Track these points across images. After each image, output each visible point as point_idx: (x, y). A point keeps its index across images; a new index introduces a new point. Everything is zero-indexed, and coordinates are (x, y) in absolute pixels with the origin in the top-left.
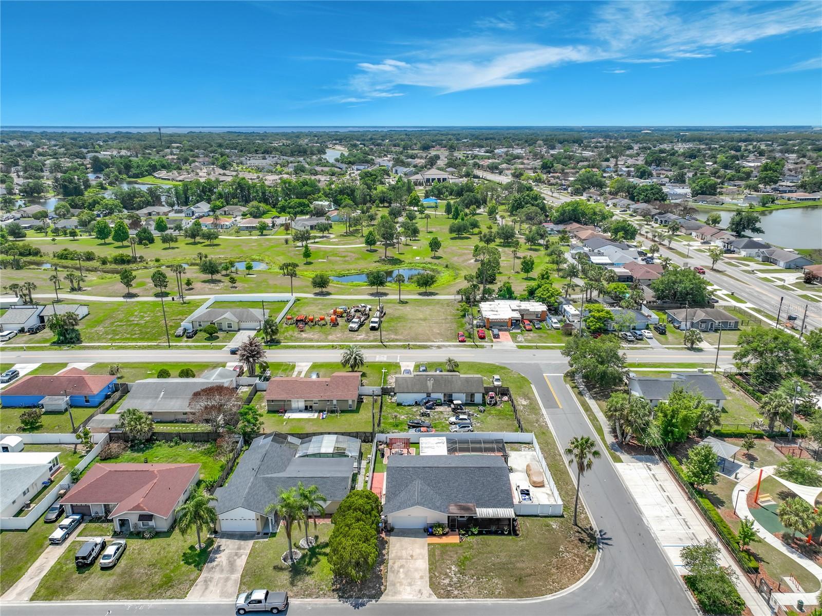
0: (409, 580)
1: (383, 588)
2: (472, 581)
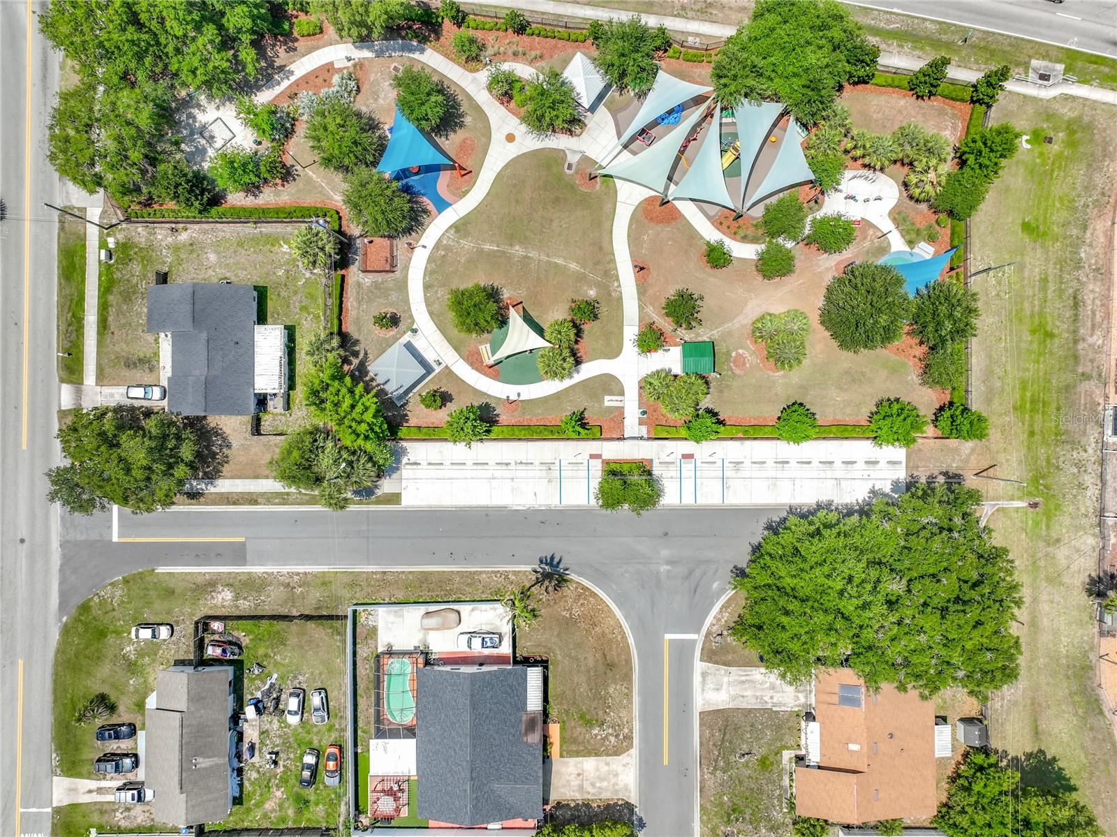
0: (611, 776)
1: (620, 802)
2: (612, 713)
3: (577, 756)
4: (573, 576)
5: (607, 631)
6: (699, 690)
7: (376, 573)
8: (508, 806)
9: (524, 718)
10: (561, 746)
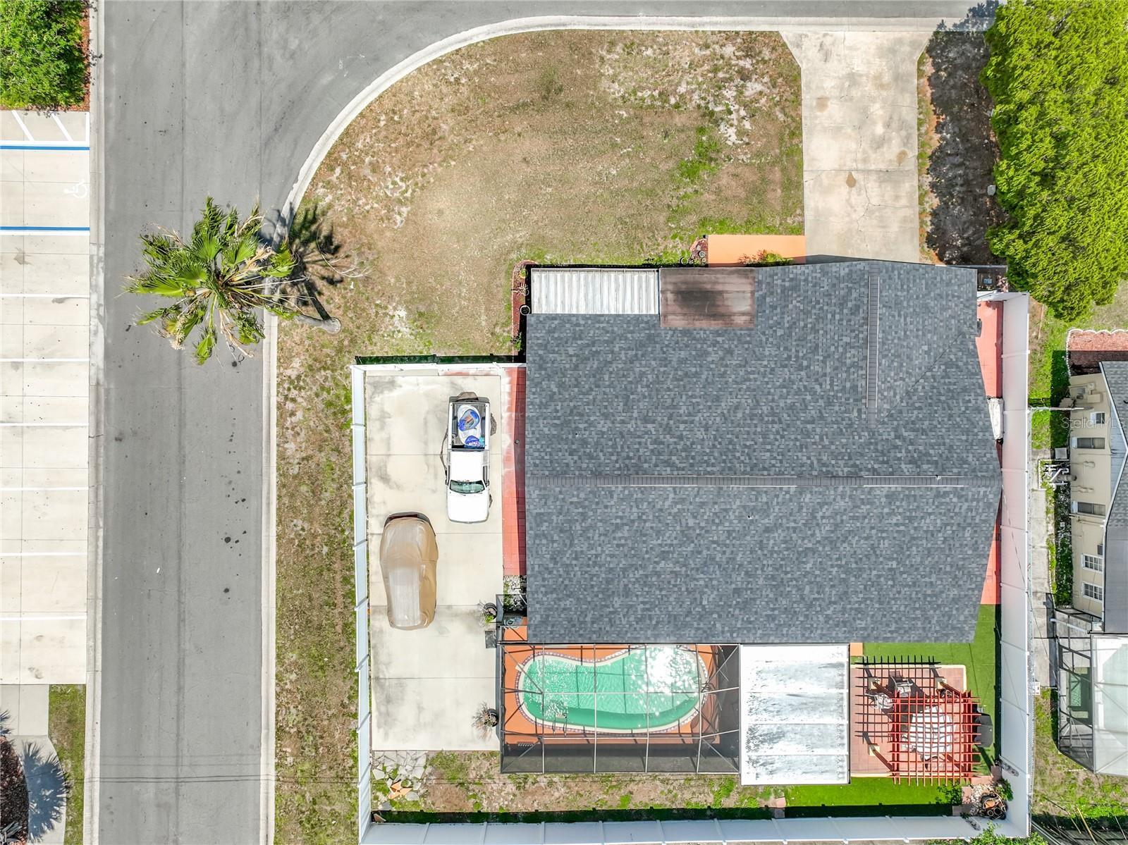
0: (856, 93)
1: (929, 69)
2: (682, 89)
3: (799, 185)
4: (295, 197)
5: (450, 100)
7: (280, 755)
8: (938, 370)
9: (678, 322)
10: (770, 230)
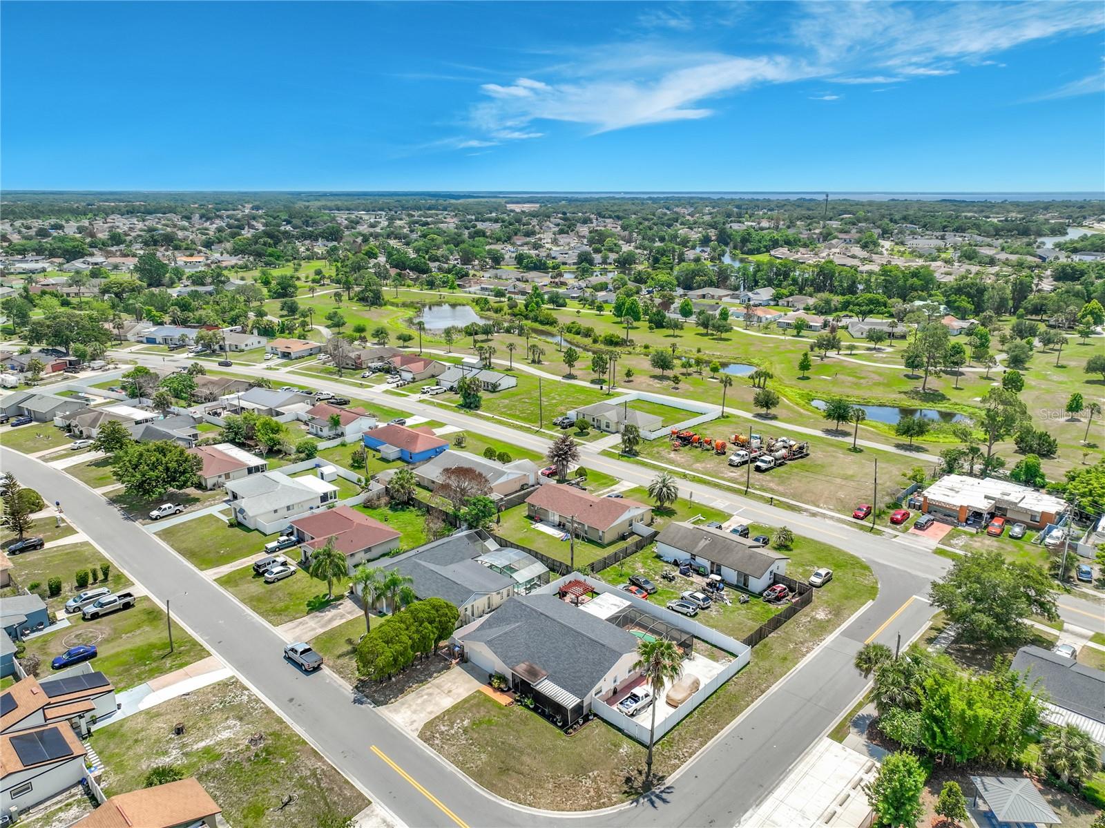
0: (419, 708)
2: (464, 742)
6: (389, 819)
10: (486, 695)
